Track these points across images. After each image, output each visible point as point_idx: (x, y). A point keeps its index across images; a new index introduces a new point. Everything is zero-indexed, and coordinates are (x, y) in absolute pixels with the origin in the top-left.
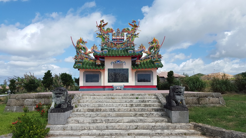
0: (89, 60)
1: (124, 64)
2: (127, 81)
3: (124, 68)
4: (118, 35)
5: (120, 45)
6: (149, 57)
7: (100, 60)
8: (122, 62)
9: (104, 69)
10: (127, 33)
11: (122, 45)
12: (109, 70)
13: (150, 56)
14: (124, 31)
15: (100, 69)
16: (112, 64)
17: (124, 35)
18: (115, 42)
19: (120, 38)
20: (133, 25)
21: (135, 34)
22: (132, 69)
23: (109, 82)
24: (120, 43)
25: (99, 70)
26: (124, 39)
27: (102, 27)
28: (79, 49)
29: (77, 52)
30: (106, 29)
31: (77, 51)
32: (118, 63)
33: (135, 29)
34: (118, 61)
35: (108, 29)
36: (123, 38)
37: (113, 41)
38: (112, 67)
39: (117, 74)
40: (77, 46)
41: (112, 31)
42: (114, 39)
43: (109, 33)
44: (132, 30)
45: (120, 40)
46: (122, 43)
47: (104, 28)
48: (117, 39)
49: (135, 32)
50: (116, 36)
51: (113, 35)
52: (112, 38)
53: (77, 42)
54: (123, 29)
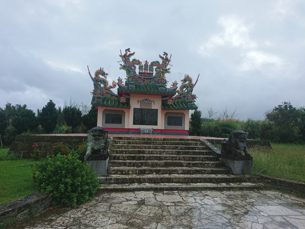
0: (110, 97)
1: (153, 103)
2: (156, 124)
3: (153, 108)
4: (146, 68)
5: (148, 81)
7: (125, 97)
8: (151, 101)
12: (134, 109)
13: (182, 96)
14: (153, 64)
15: (125, 108)
20: (164, 58)
21: (165, 69)
22: (162, 110)
23: (135, 123)
24: (148, 79)
25: (123, 109)
27: (127, 58)
29: (95, 85)
30: (132, 60)
32: (146, 102)
33: (166, 63)
34: (146, 100)
35: (134, 60)
37: (139, 75)
38: (138, 106)
39: (144, 114)
41: (139, 63)
42: (142, 73)
43: (135, 65)
44: (162, 64)
45: (149, 75)
46: (150, 79)
47: (129, 59)
48: (144, 73)
49: (166, 66)
50: (144, 70)
51: (140, 68)
52: (139, 71)
53: (96, 73)
54: (152, 62)
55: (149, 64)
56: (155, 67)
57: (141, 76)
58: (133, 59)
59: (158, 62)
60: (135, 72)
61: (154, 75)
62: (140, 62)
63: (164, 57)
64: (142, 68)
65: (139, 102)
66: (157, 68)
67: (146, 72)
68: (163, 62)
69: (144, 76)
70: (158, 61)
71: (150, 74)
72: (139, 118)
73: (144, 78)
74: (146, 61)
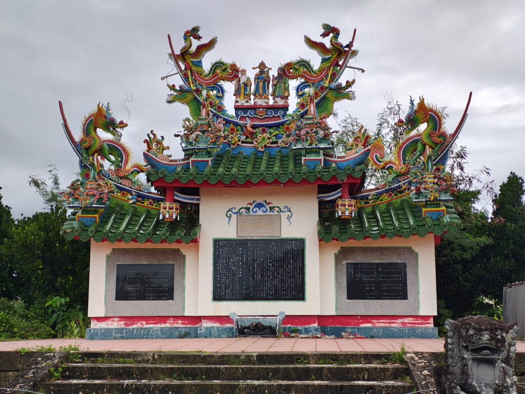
0: (134, 203)
1: (284, 216)
2: (299, 295)
4: (261, 91)
5: (271, 134)
6: (400, 187)
7: (176, 201)
8: (277, 209)
9: (195, 241)
10: (303, 80)
11: (277, 132)
12: (217, 243)
13: (402, 183)
14: (286, 72)
15: (178, 241)
16: (230, 217)
17: (287, 89)
18: (249, 123)
19: (271, 102)
20: (328, 45)
21: (334, 85)
22: (320, 240)
23: (218, 296)
24: (270, 126)
25: (175, 246)
26: (285, 108)
27: (190, 60)
28: (90, 153)
29: (83, 166)
30: (210, 67)
31: (81, 162)
32: (260, 212)
33: (337, 65)
34: (259, 206)
35: (218, 65)
36: (281, 102)
37: (237, 115)
38: (229, 231)
39: (254, 261)
40: (82, 141)
41: (233, 73)
42: (245, 109)
43: (222, 83)
44: (321, 70)
45: (271, 113)
46: (277, 126)
47: (199, 64)
48: (254, 108)
49: (334, 76)
50: (252, 97)
51: (237, 93)
52: (237, 102)
53: (84, 125)
54: (283, 64)
55: (274, 73)
56: (293, 84)
57: (242, 118)
58: (214, 62)
59: (304, 64)
60: (220, 108)
61: (291, 111)
62: (237, 71)
63: (327, 42)
64: (245, 89)
65: (234, 217)
66: (303, 83)
67: (260, 102)
68: (324, 60)
69: (252, 119)
70: (306, 58)
71: (275, 108)
72: (234, 275)
73: (254, 127)
74: (262, 66)
